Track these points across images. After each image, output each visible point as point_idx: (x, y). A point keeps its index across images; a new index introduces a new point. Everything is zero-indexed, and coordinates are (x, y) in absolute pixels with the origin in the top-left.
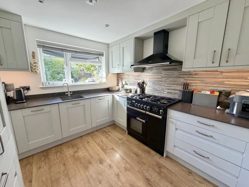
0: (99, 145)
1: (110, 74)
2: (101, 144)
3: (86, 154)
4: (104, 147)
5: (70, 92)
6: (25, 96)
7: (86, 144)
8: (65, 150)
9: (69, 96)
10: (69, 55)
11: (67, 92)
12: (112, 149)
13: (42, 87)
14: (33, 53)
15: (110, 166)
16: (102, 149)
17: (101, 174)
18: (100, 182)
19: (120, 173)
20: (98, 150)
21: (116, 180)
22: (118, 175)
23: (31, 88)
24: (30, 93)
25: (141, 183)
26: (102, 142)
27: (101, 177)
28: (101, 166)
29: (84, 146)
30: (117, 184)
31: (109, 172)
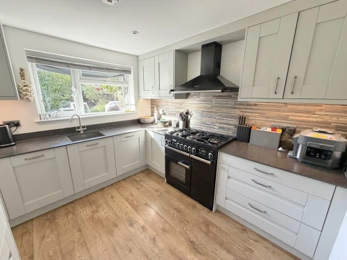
0: (127, 200)
1: (141, 100)
2: (131, 198)
3: (111, 214)
4: (135, 203)
5: (83, 127)
6: (14, 136)
7: (109, 199)
8: (80, 210)
9: (82, 132)
10: (79, 72)
11: (79, 128)
12: (146, 204)
13: (39, 121)
14: (22, 70)
15: (143, 227)
16: (132, 205)
17: (131, 240)
18: (130, 251)
20: (127, 207)
21: (152, 246)
22: (154, 240)
23: (21, 123)
24: (21, 131)
25: (184, 247)
26: (131, 195)
27: (131, 244)
28: (130, 228)
29: (106, 202)
30: (152, 251)
31: (142, 236)
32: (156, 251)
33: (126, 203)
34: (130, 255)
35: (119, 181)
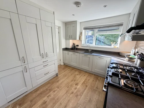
0: (86, 79)
2: (87, 80)
3: (78, 78)
4: (86, 82)
5: (91, 50)
7: (84, 75)
8: (77, 72)
11: (89, 50)
12: (87, 86)
13: (82, 46)
15: (76, 88)
16: (84, 82)
17: (71, 86)
19: (74, 94)
20: (82, 81)
21: (70, 93)
22: (72, 93)
23: (79, 46)
25: (72, 106)
26: (88, 80)
27: (70, 87)
28: (75, 85)
29: (82, 75)
30: (69, 93)
31: (73, 89)
32: (69, 95)
33: (84, 80)
34: (67, 88)
35: (93, 74)
